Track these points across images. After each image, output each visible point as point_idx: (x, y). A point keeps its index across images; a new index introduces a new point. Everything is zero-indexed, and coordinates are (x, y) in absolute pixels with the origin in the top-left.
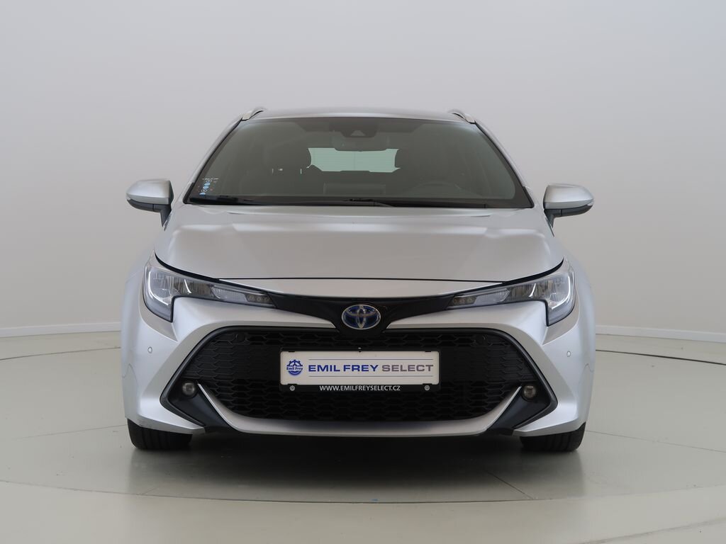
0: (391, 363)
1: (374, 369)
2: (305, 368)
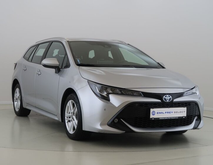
0: (176, 111)
1: (172, 113)
2: (156, 113)
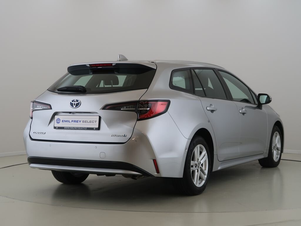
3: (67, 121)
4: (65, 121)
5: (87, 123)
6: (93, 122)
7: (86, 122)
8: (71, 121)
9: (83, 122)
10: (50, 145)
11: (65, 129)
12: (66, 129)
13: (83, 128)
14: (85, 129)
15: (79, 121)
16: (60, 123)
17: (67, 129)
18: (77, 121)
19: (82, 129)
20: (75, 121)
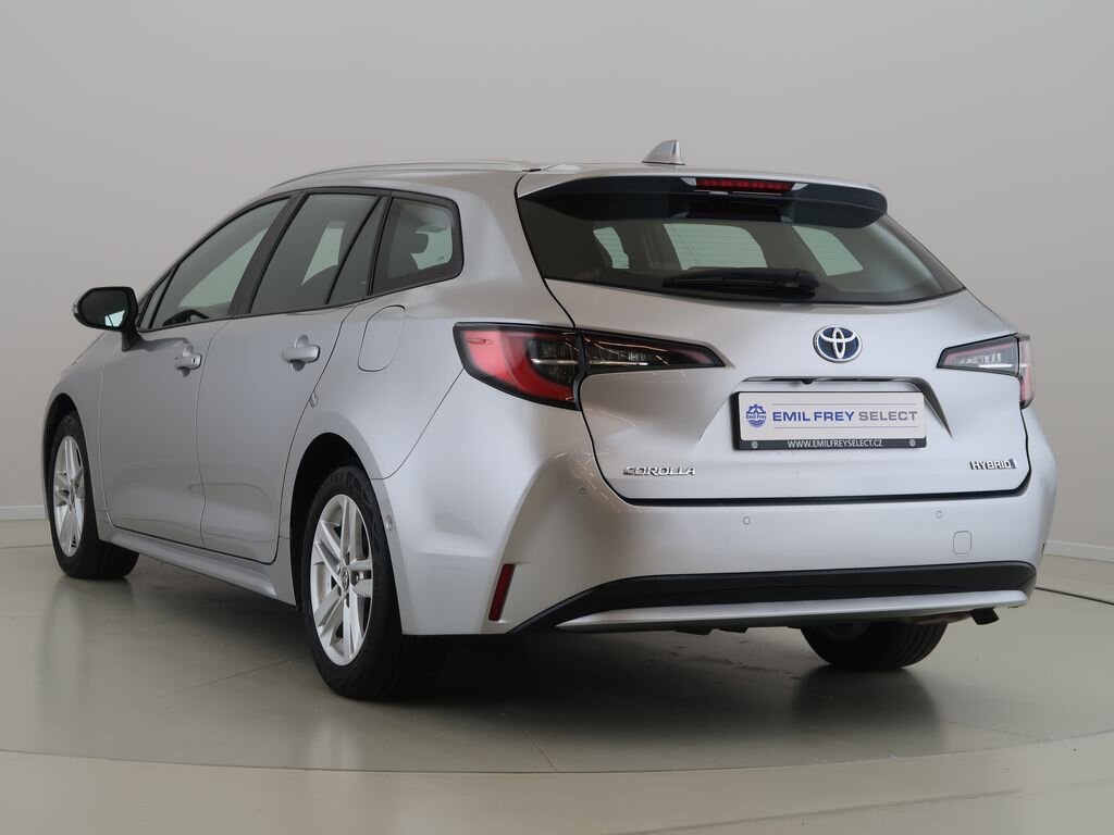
3: (794, 414)
4: (785, 414)
5: (880, 423)
6: (903, 416)
7: (873, 416)
8: (809, 415)
9: (863, 417)
10: (746, 521)
11: (792, 449)
12: (796, 448)
13: (867, 443)
14: (874, 447)
15: (844, 415)
16: (764, 425)
17: (800, 448)
18: (838, 416)
19: (865, 447)
20: (827, 416)
